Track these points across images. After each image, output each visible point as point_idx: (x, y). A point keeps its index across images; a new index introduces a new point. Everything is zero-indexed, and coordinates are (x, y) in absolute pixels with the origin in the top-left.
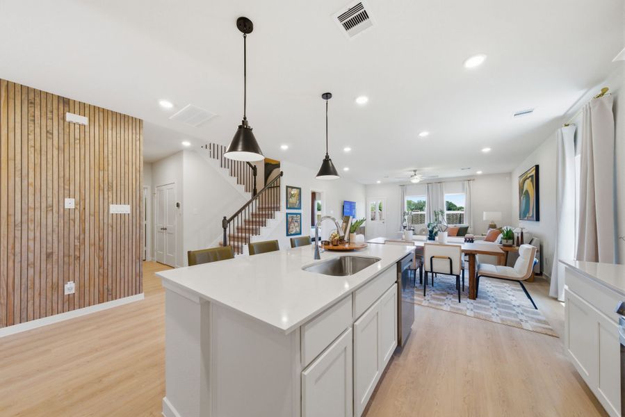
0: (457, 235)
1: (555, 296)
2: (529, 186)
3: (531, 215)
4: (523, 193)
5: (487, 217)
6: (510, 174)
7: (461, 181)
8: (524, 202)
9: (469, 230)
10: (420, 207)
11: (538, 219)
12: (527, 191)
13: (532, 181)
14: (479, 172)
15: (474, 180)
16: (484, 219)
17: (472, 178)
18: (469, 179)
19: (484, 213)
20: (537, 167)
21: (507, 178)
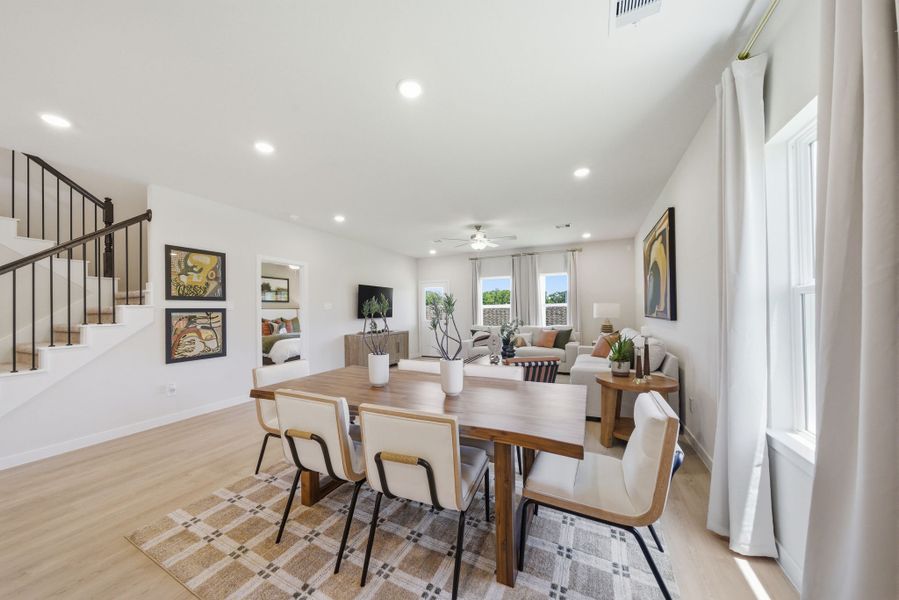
0: (555, 346)
1: (723, 533)
2: (659, 253)
3: (662, 308)
4: (651, 268)
5: (599, 312)
6: (632, 240)
7: (561, 252)
8: (651, 285)
9: (573, 335)
10: (502, 298)
11: (674, 317)
12: (655, 263)
13: (663, 242)
14: (587, 236)
15: (580, 250)
16: (595, 316)
17: (577, 247)
18: (574, 248)
19: (595, 306)
20: (671, 211)
21: (629, 248)
